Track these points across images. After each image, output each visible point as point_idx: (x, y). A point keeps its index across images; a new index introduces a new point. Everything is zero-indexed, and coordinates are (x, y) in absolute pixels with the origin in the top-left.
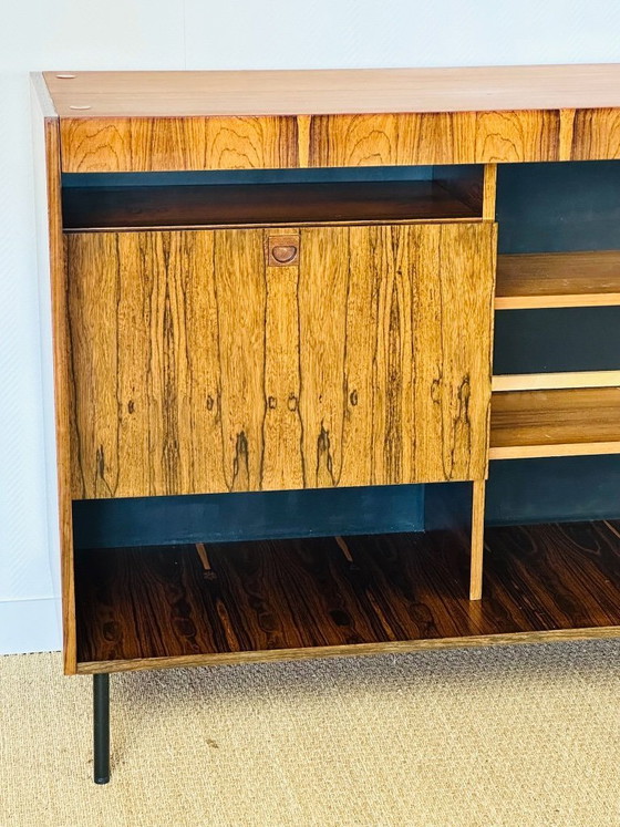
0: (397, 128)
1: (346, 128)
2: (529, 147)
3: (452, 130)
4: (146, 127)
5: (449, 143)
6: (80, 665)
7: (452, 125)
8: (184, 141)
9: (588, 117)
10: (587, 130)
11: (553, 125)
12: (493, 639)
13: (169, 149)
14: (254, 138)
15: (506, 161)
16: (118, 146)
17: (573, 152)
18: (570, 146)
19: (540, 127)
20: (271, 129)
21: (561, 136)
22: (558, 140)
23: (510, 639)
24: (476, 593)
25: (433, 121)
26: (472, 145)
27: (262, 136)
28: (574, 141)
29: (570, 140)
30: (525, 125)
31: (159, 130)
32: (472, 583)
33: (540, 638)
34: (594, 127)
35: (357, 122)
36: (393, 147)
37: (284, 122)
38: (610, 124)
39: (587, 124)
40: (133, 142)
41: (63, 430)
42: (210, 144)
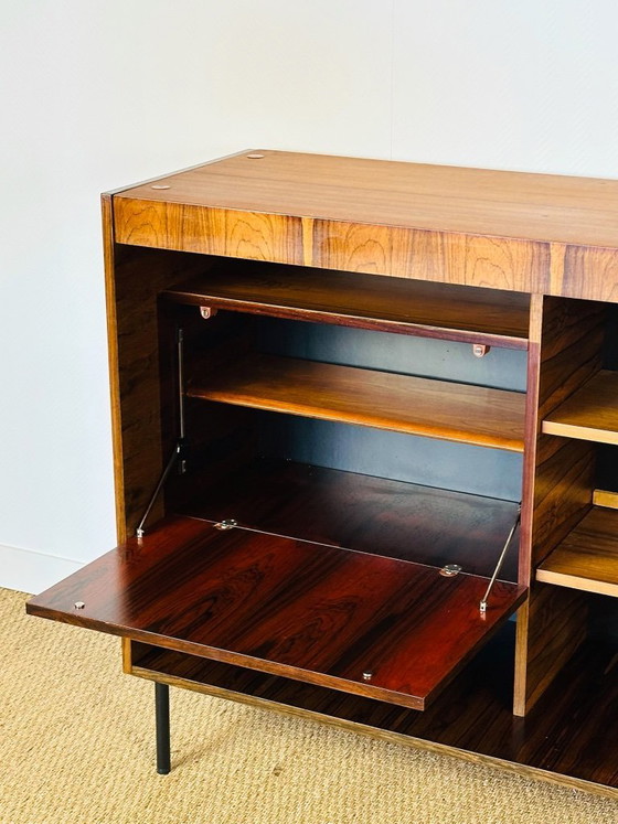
0: (391, 240)
1: (345, 233)
2: (519, 277)
3: (443, 249)
4: (177, 212)
5: (440, 262)
6: (135, 668)
7: (442, 244)
8: (208, 227)
9: (580, 254)
10: (579, 268)
11: (543, 258)
12: (483, 759)
13: (197, 233)
14: (266, 233)
15: (495, 287)
16: (157, 225)
17: (564, 288)
18: (561, 282)
19: (530, 258)
20: (280, 226)
21: (551, 269)
22: (549, 274)
23: (498, 764)
24: (519, 710)
25: (424, 239)
26: (462, 266)
27: (272, 231)
28: (565, 277)
29: (561, 275)
30: (514, 253)
31: (189, 216)
32: (516, 699)
33: (529, 773)
34: (586, 265)
35: (354, 229)
36: (388, 258)
37: (290, 221)
38: (603, 265)
39: (579, 261)
40: (169, 223)
41: (118, 464)
42: (229, 233)
